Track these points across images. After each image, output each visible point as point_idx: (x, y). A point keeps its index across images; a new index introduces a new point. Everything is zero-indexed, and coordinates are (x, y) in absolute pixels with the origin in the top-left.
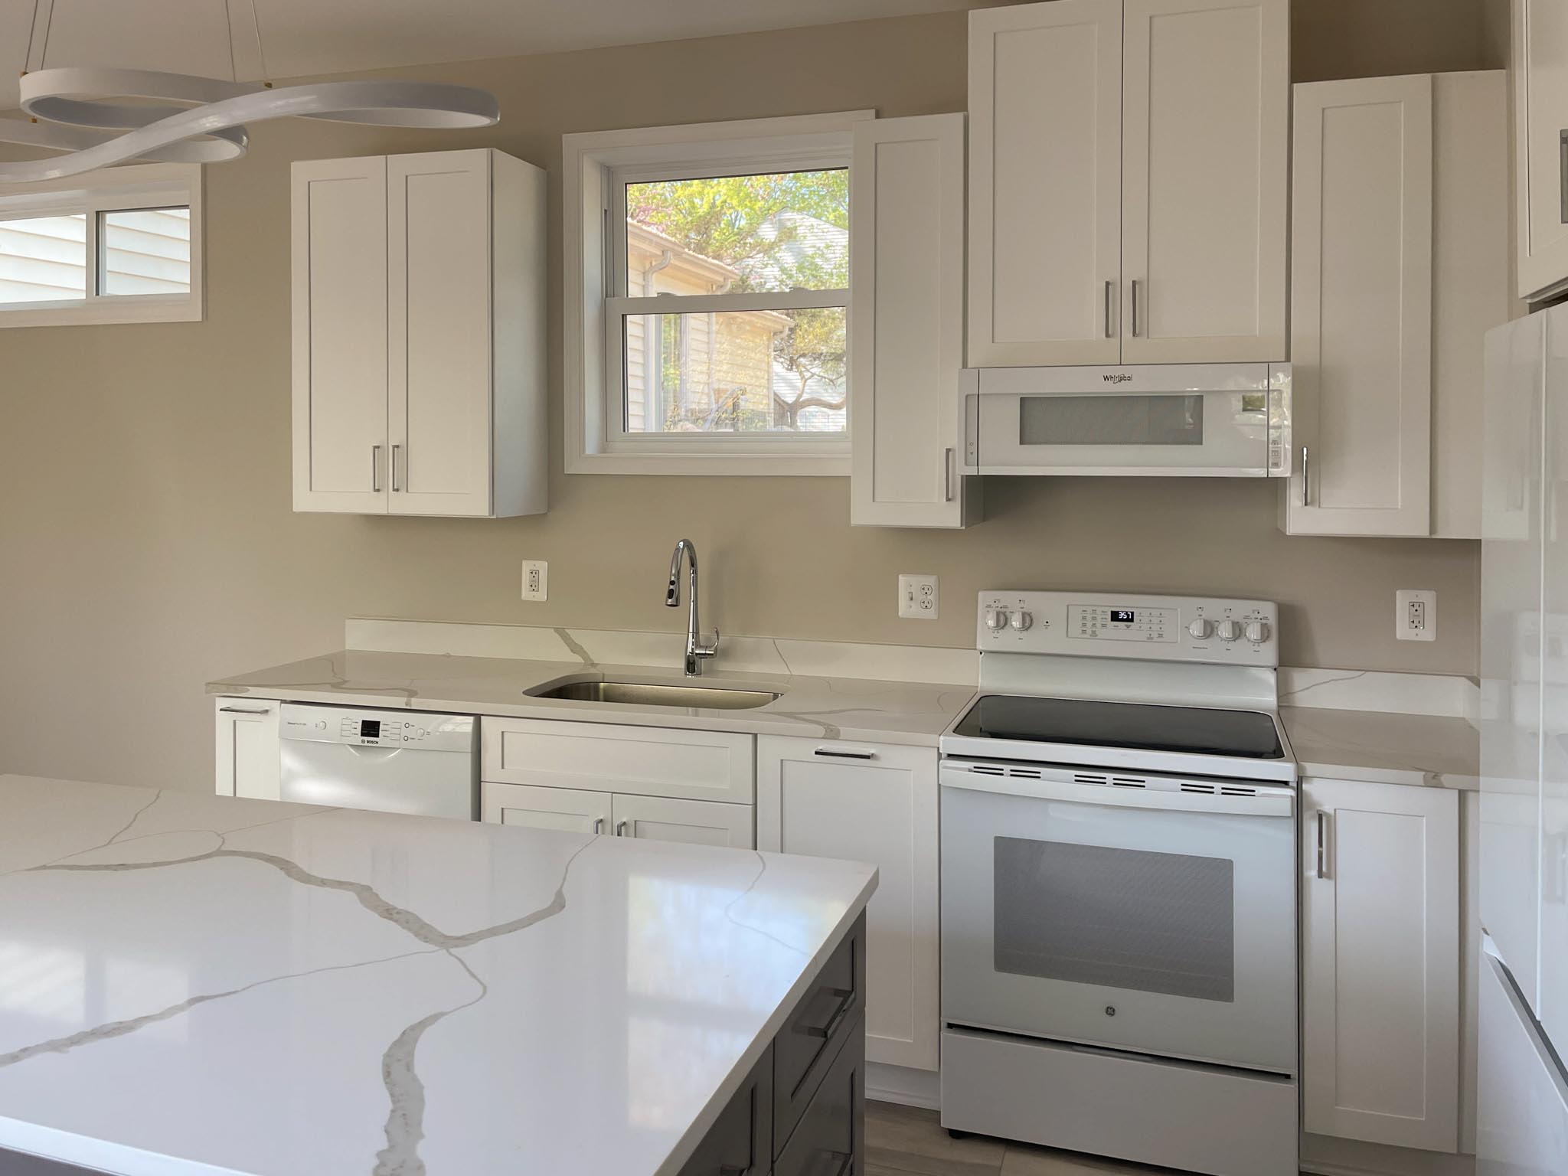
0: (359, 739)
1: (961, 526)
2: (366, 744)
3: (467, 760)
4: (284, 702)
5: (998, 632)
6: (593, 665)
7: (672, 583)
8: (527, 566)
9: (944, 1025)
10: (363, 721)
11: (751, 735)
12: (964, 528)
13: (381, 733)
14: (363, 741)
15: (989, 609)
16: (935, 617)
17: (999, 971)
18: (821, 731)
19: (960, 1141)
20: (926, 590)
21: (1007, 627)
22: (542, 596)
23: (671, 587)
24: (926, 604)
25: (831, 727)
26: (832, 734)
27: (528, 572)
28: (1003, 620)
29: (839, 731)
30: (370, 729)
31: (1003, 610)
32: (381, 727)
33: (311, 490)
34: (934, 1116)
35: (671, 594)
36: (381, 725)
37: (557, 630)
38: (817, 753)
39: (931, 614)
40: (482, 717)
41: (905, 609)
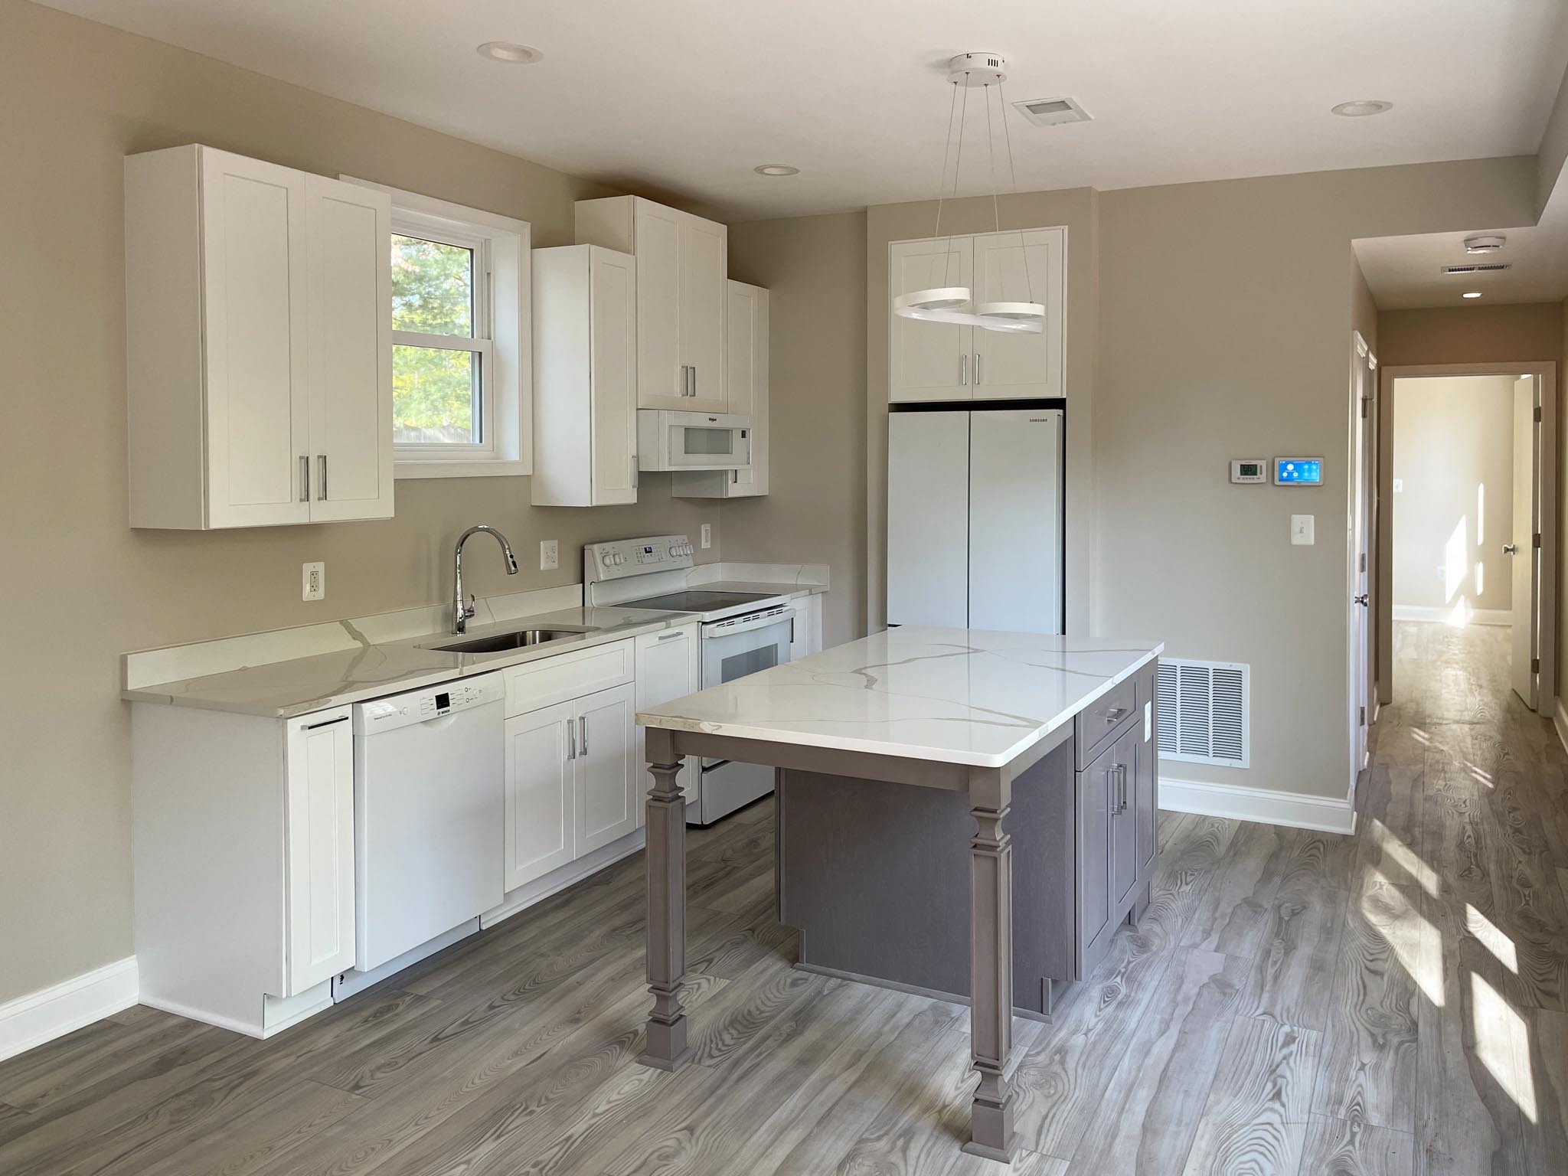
0: (436, 712)
2: (442, 715)
8: (308, 568)
10: (437, 697)
13: (450, 702)
14: (439, 713)
22: (320, 594)
27: (308, 573)
30: (443, 701)
33: (230, 505)
36: (449, 696)
37: (341, 622)
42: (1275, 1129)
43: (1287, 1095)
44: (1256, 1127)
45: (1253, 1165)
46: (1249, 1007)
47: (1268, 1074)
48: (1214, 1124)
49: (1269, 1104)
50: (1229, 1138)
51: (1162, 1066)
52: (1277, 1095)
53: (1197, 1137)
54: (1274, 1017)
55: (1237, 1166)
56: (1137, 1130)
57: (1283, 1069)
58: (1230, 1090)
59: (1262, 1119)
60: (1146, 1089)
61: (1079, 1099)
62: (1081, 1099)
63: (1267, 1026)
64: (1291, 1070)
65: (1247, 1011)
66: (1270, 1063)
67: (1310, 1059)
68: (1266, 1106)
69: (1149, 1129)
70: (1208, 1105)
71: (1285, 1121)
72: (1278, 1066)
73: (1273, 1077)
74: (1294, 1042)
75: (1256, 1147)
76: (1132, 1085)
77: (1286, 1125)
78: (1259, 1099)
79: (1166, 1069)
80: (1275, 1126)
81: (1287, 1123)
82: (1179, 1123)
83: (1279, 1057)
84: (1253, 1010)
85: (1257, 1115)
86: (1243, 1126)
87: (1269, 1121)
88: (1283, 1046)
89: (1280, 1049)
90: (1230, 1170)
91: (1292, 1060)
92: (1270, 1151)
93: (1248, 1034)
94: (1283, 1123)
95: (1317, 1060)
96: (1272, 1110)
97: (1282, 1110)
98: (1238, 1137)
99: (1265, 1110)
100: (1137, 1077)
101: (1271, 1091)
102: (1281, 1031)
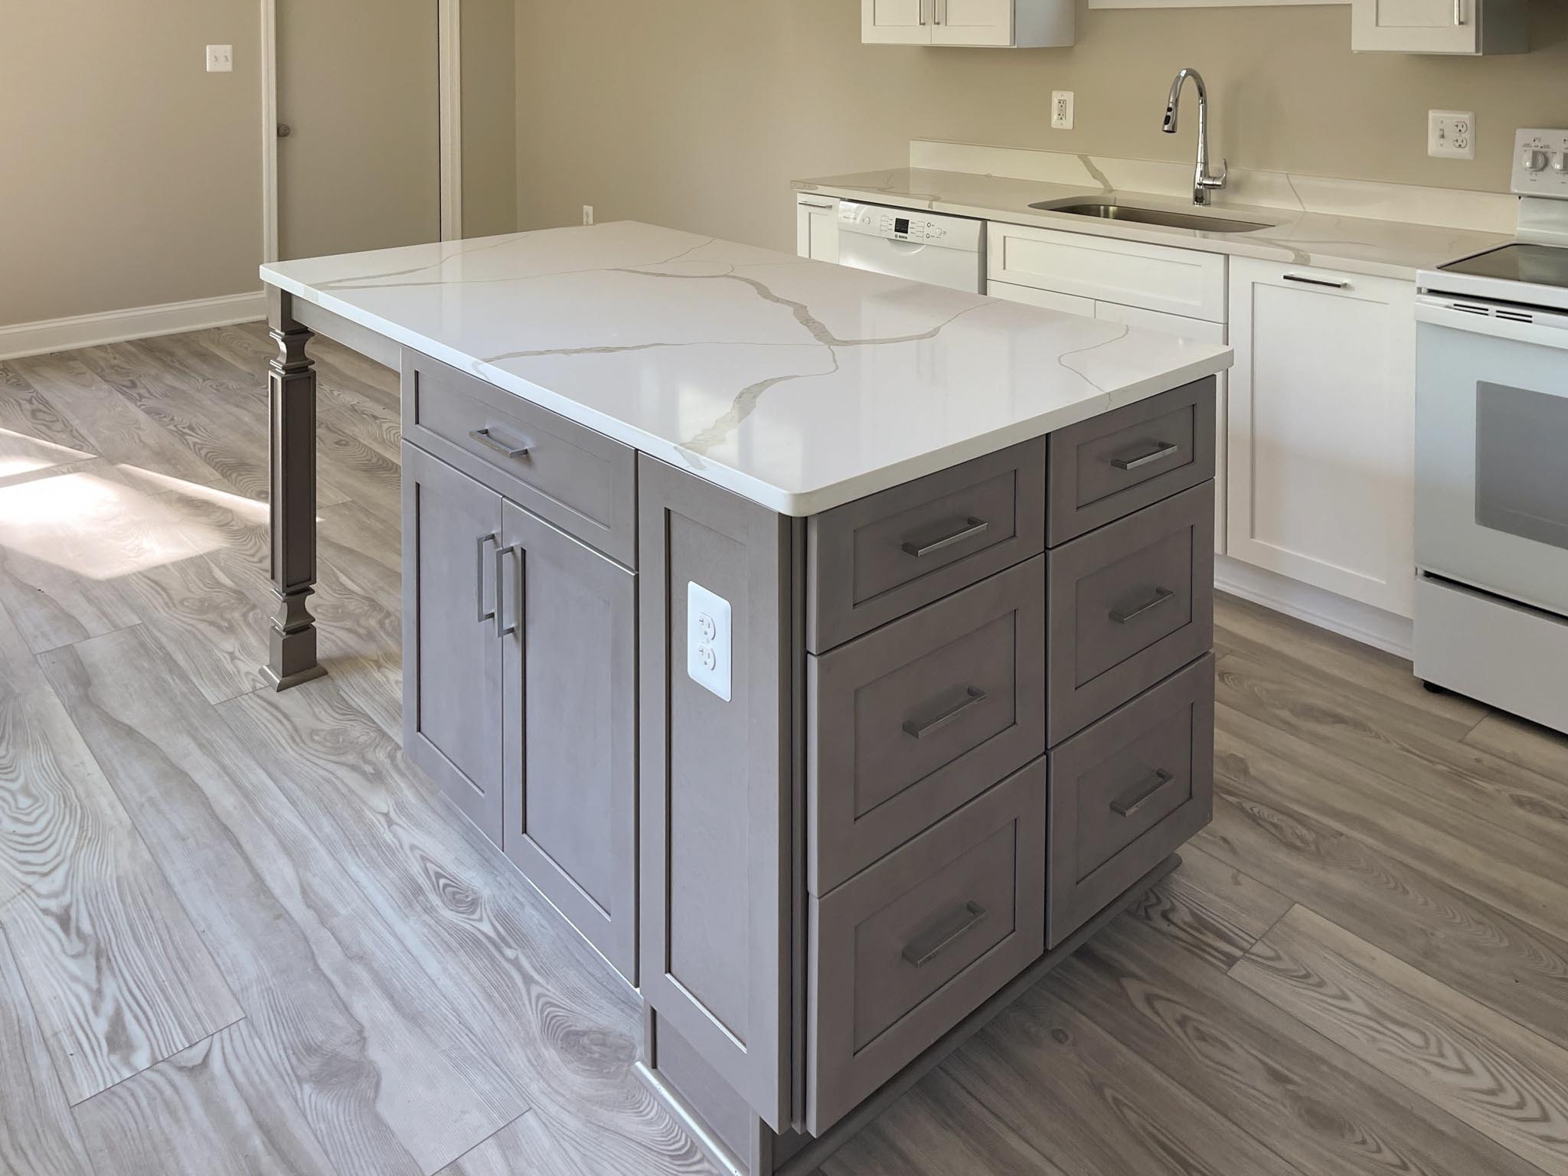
0: (893, 234)
1: (1477, 51)
2: (898, 239)
3: (974, 259)
4: (843, 199)
5: (1536, 174)
6: (1111, 191)
7: (1169, 110)
8: (1056, 96)
9: (1421, 572)
10: (897, 219)
11: (1223, 256)
12: (1481, 54)
13: (909, 230)
14: (896, 236)
15: (1526, 148)
16: (1472, 158)
17: (1479, 524)
18: (1291, 256)
19: (1437, 695)
20: (1460, 127)
21: (1547, 168)
22: (1068, 124)
23: (1169, 114)
24: (1460, 142)
25: (1301, 253)
26: (1303, 260)
27: (1057, 102)
28: (1540, 161)
29: (1309, 257)
30: (902, 226)
31: (1543, 150)
32: (910, 225)
33: (874, 24)
34: (1407, 665)
35: (1167, 120)
36: (910, 224)
37: (1080, 157)
38: (1285, 277)
39: (1466, 153)
40: (988, 222)
41: (1434, 146)
42: (34, 873)
43: (50, 929)
44: (59, 859)
45: (31, 819)
46: (241, 1051)
47: (102, 945)
48: (111, 828)
49: (66, 899)
50: (81, 827)
51: (248, 847)
52: (64, 920)
53: (117, 803)
54: (181, 1069)
55: (47, 806)
56: (186, 765)
57: (84, 968)
58: (131, 879)
59: (60, 874)
60: (231, 809)
61: (281, 750)
62: (279, 751)
63: (180, 1041)
64: (75, 979)
65: (238, 1043)
66: (114, 963)
67: (59, 1025)
68: (68, 894)
69: (176, 776)
70: (140, 841)
71: (29, 891)
72: (99, 969)
73: (92, 946)
74: (109, 1040)
75: (41, 838)
76: (251, 802)
77: (23, 887)
78: (85, 898)
79: (238, 846)
80: (37, 877)
81: (23, 891)
82: (152, 801)
83: (110, 987)
84: (228, 1049)
85: (70, 875)
86: (77, 849)
87: (49, 878)
88: (118, 1016)
89: (117, 1001)
90: (52, 797)
91: (86, 998)
92: (23, 844)
93: (193, 993)
94: (29, 887)
95: (48, 1033)
96: (55, 895)
97: (43, 903)
98: (72, 834)
99: (65, 888)
100: (258, 812)
101: (77, 919)
102: (146, 1043)
